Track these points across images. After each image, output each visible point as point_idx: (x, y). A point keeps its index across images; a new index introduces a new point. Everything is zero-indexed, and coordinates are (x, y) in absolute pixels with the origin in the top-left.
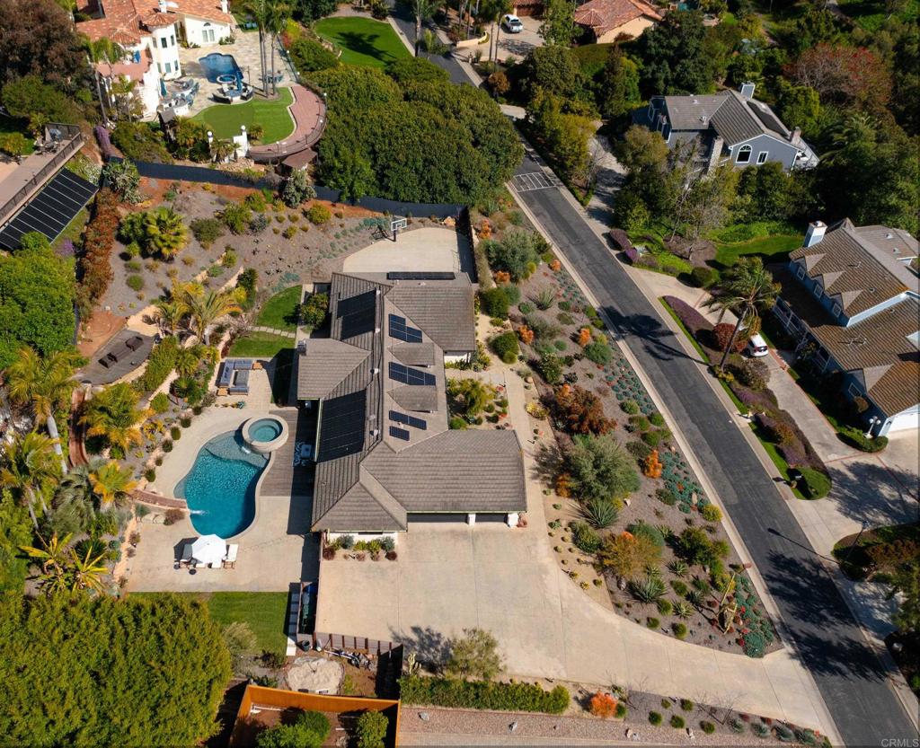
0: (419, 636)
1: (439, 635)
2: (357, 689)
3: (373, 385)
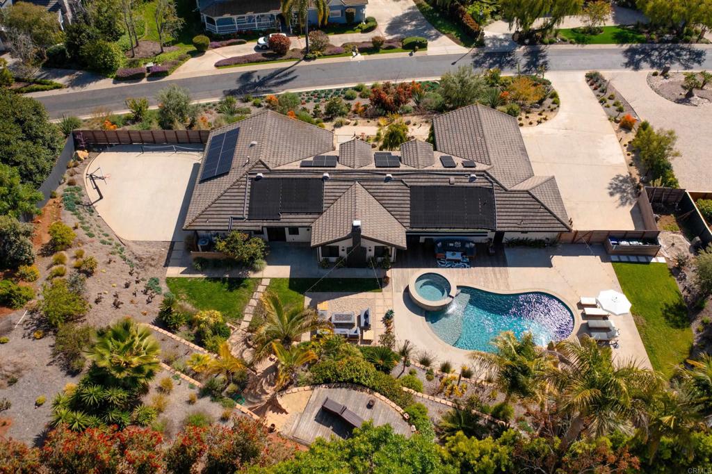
0: (616, 193)
1: (611, 184)
3: (407, 180)
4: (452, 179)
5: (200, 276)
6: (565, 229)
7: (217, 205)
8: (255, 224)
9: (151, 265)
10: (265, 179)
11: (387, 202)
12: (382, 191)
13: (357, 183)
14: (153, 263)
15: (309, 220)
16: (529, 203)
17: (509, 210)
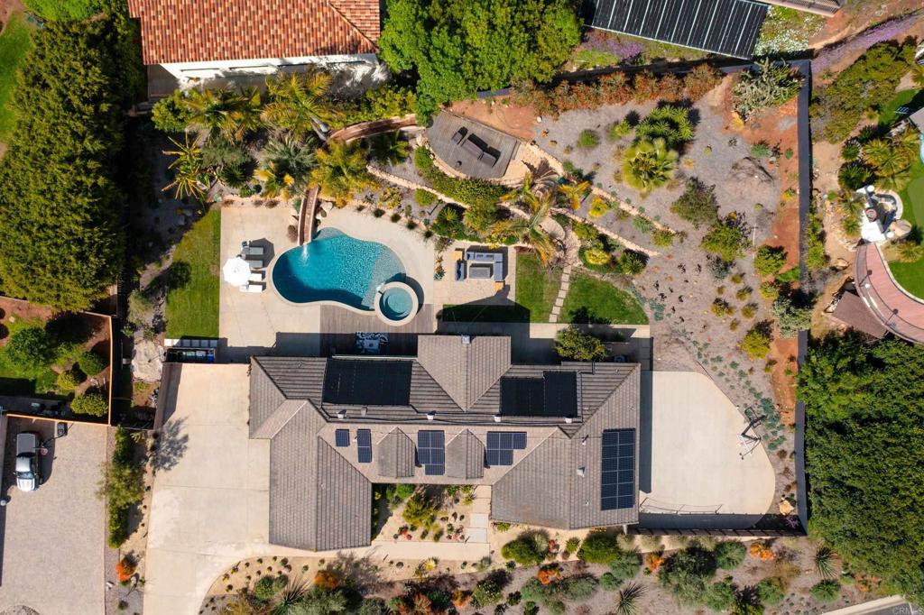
0: (180, 440)
1: (181, 456)
2: (138, 392)
3: (412, 413)
4: (363, 413)
5: (616, 326)
6: (258, 358)
7: (609, 388)
8: (568, 368)
9: (666, 335)
10: (562, 416)
11: (434, 389)
12: (439, 401)
13: (465, 410)
14: (666, 338)
15: (514, 371)
16: (288, 386)
17: (310, 379)
